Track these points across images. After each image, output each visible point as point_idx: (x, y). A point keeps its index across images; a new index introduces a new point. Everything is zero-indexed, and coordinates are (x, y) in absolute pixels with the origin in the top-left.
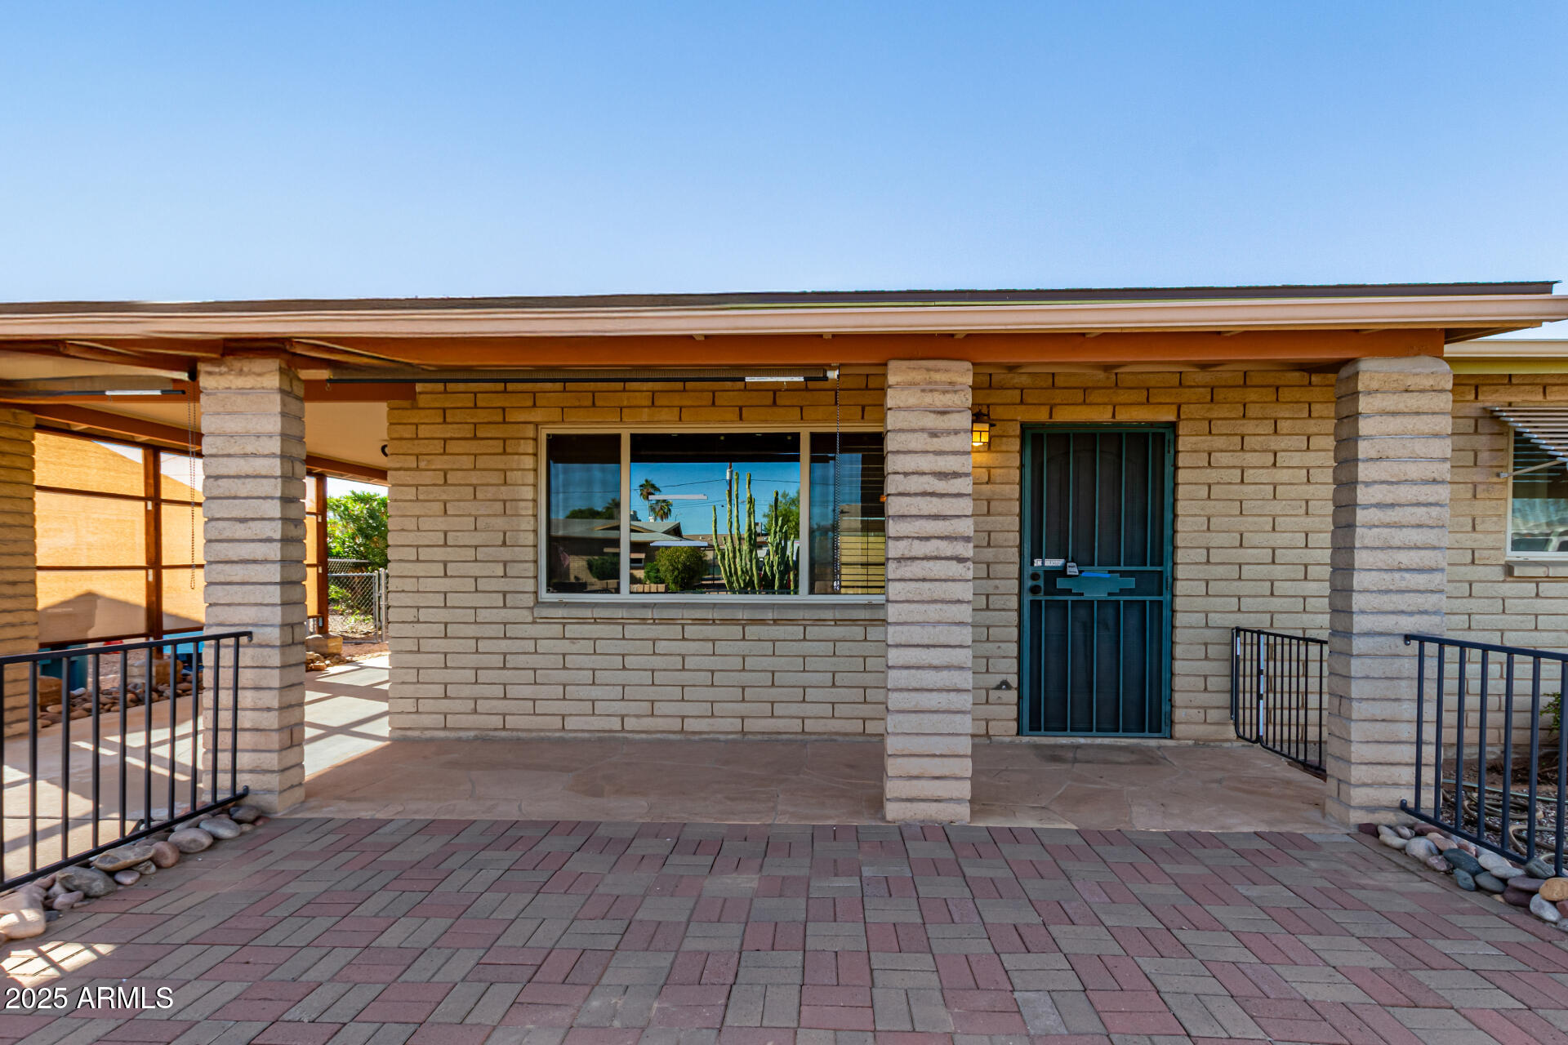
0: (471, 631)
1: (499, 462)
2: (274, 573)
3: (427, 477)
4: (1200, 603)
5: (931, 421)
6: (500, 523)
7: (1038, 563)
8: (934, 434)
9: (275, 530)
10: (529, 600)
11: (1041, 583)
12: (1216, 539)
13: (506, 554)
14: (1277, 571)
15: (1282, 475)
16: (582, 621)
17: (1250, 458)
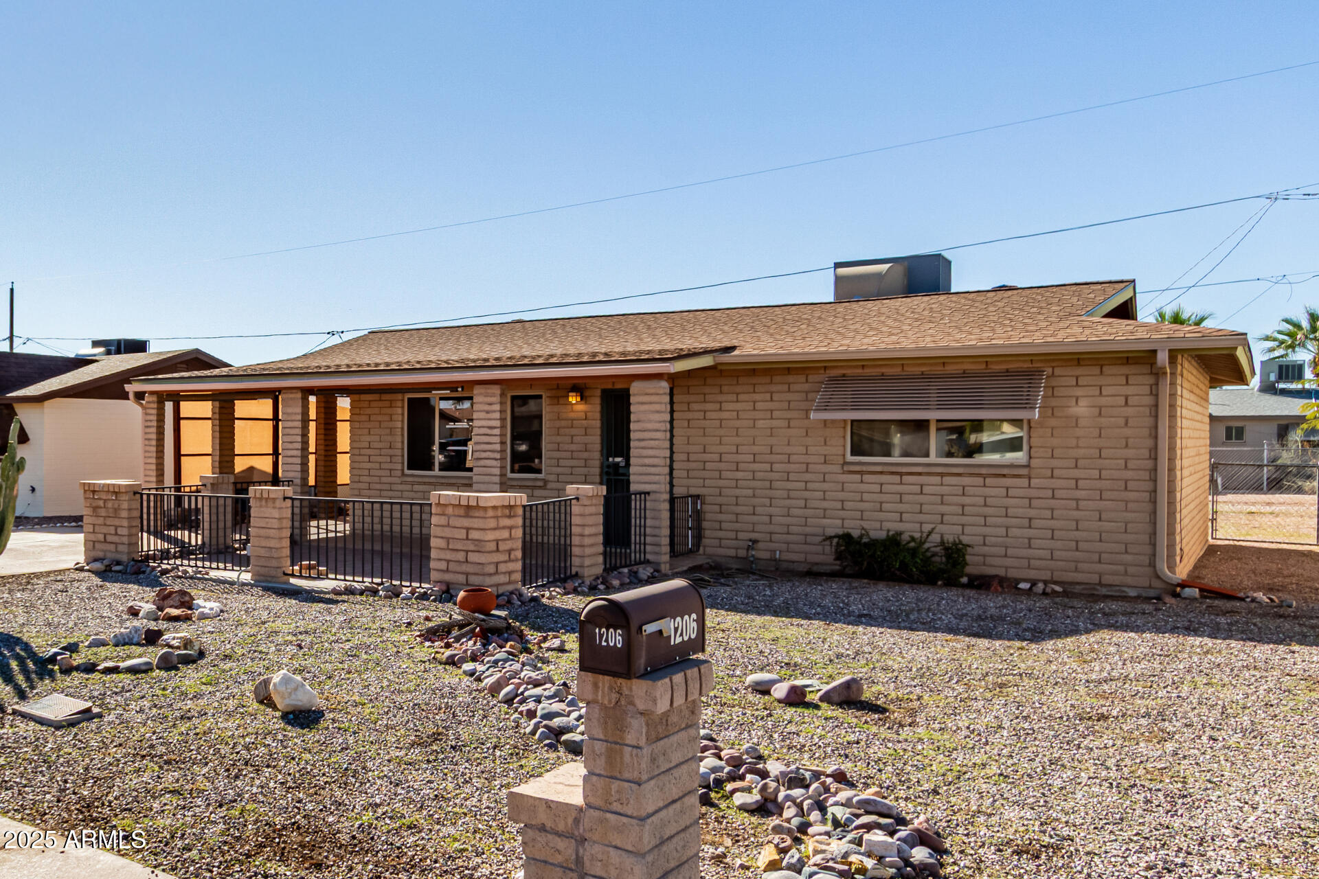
0: (378, 486)
1: (389, 411)
2: (298, 461)
3: (364, 418)
4: (685, 482)
5: (487, 408)
6: (389, 438)
7: (611, 459)
8: (488, 412)
9: (299, 446)
10: (399, 473)
11: (611, 470)
12: (692, 448)
13: (391, 452)
14: (722, 466)
15: (725, 415)
16: (419, 483)
17: (708, 406)
